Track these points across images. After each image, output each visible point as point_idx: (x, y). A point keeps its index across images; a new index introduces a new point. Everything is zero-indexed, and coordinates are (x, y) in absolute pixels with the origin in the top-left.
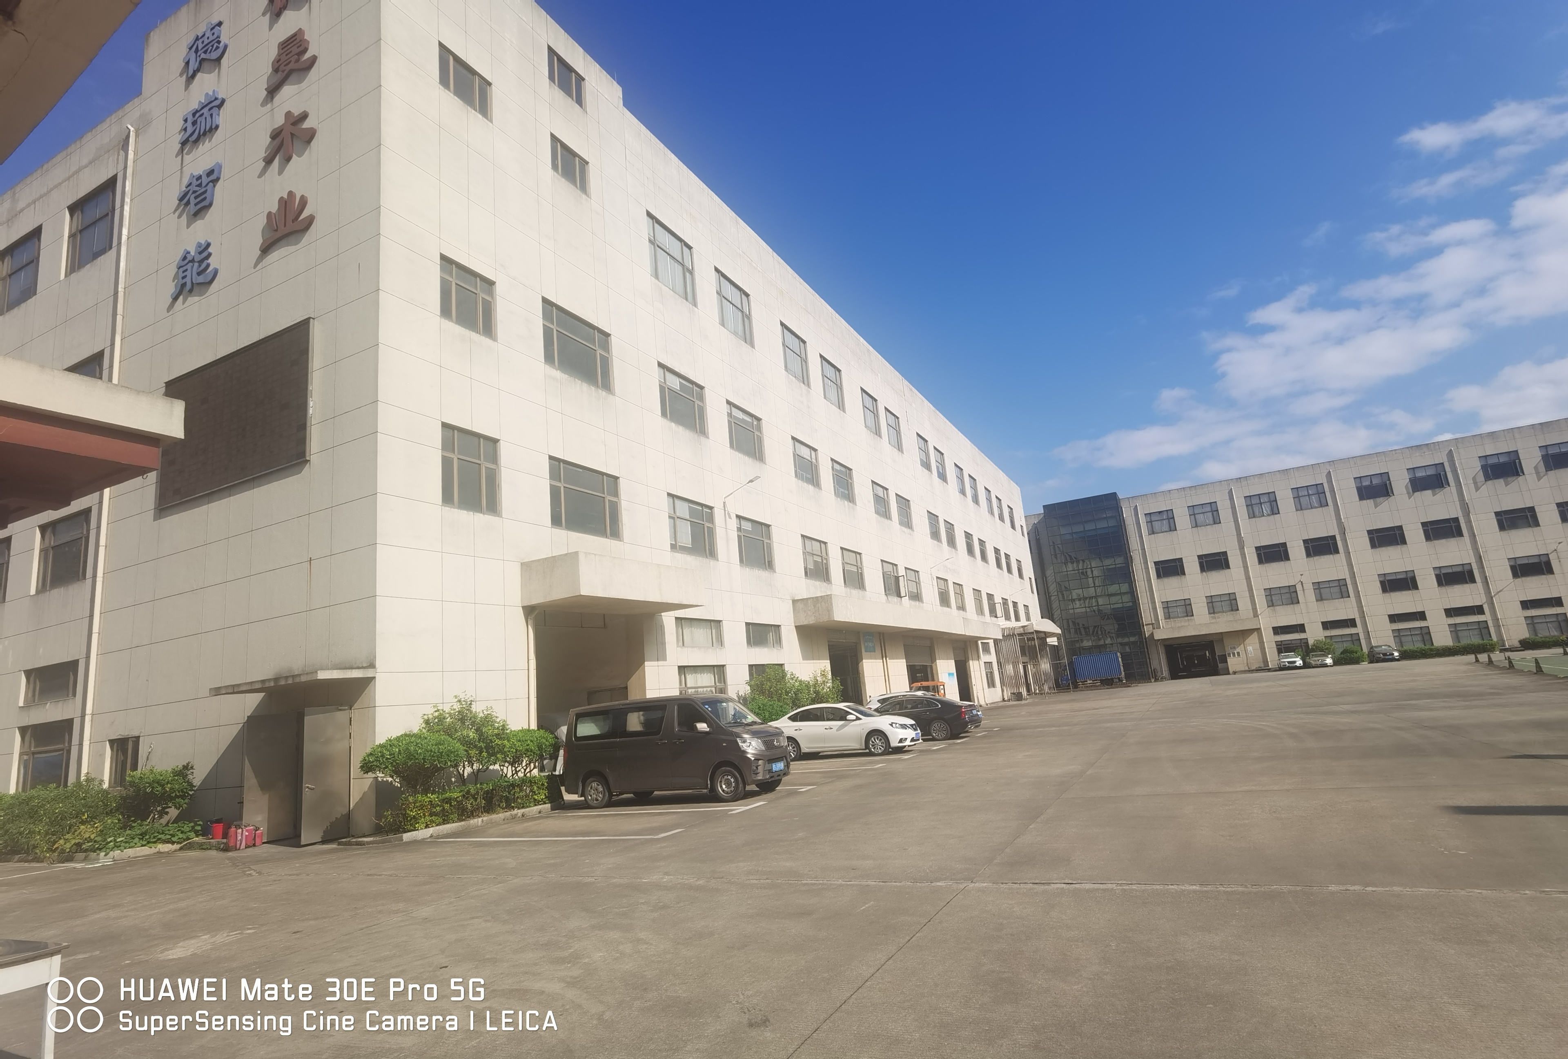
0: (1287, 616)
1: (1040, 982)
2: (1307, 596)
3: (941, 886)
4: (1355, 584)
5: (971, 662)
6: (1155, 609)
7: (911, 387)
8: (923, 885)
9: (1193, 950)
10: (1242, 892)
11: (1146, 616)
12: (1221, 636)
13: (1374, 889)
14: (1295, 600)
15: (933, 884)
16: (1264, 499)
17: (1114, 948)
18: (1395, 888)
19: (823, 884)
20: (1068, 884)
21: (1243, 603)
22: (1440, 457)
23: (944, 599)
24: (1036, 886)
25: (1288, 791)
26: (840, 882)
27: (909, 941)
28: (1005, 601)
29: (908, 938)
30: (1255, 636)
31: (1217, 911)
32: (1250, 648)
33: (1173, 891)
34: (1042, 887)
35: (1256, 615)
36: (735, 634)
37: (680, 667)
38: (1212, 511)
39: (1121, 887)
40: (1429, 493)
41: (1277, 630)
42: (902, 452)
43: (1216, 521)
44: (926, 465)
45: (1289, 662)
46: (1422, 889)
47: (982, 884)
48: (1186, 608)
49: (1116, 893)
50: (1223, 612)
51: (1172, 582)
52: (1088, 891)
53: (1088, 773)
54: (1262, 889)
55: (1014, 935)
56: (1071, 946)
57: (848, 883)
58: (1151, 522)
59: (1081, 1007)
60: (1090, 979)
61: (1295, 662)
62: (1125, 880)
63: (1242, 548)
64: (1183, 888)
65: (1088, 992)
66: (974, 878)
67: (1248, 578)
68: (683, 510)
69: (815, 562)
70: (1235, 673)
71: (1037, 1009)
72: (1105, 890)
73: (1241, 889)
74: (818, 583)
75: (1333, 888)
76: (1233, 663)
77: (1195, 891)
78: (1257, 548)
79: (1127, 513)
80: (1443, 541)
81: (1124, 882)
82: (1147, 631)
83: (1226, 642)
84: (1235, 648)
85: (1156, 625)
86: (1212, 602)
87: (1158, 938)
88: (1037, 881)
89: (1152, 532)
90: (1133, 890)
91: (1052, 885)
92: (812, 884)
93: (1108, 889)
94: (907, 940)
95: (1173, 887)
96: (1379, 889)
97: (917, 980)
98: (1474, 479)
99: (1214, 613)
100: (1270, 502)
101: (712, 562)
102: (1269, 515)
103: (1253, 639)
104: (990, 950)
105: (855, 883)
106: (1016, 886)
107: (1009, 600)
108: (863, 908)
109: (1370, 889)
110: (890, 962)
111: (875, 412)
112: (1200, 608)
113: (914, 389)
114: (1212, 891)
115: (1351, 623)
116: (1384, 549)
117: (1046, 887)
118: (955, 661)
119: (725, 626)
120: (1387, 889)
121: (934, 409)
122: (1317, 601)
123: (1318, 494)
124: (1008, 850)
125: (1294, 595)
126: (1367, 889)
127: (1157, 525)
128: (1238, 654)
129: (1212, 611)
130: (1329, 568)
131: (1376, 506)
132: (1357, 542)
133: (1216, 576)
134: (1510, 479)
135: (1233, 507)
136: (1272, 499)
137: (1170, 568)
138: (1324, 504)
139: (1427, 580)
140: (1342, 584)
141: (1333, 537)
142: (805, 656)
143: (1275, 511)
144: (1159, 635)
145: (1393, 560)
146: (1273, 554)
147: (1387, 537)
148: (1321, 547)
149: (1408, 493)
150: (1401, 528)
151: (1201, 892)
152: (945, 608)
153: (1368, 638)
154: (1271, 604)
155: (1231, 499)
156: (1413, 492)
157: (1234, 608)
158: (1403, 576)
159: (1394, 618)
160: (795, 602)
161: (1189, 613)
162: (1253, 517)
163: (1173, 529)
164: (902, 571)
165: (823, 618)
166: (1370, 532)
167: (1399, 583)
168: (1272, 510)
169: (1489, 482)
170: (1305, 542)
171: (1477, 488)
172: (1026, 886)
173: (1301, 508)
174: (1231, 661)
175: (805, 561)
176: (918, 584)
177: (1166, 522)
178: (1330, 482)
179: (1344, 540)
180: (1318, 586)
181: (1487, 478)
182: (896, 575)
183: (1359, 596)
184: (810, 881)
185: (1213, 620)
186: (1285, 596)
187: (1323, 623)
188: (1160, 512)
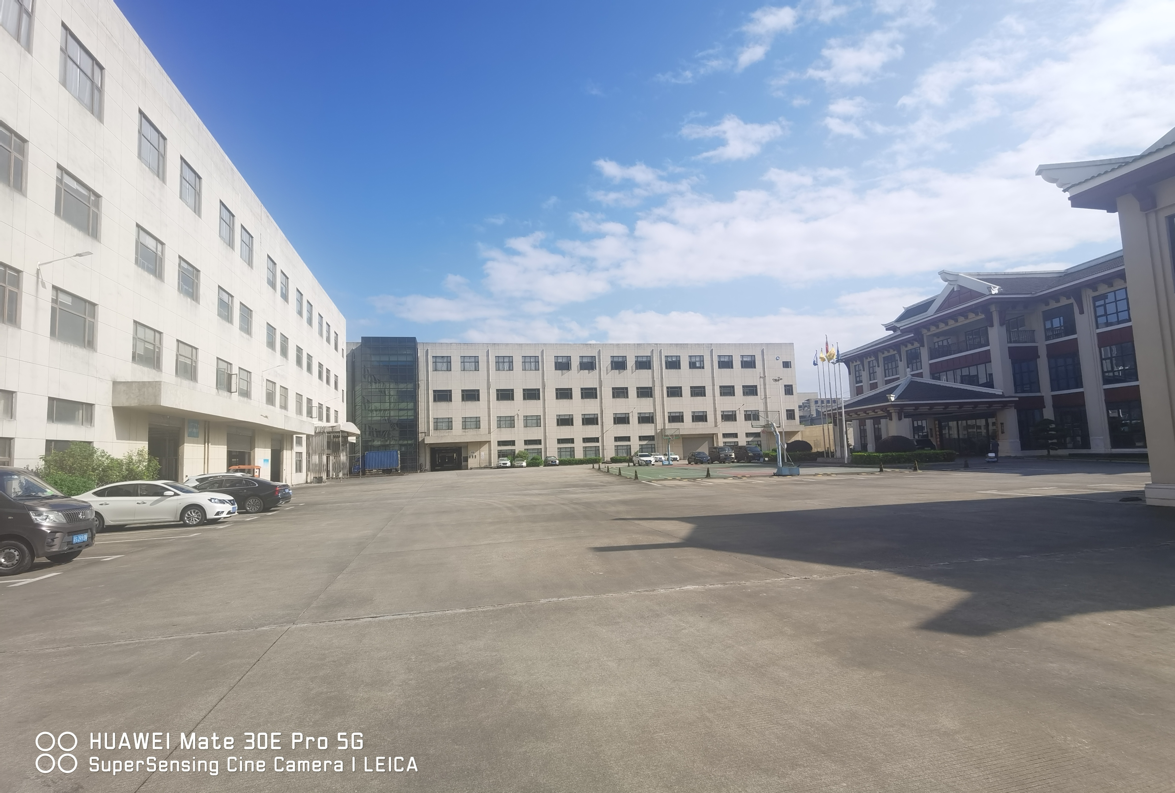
0: (506, 435)
1: (361, 695)
2: (519, 423)
3: (266, 630)
4: (545, 419)
5: (285, 452)
6: (428, 422)
7: (269, 214)
8: (249, 631)
9: (467, 653)
10: (493, 610)
11: (422, 427)
12: (467, 445)
13: (563, 599)
14: (512, 425)
15: (258, 629)
16: (506, 360)
17: (414, 660)
19: (139, 643)
20: (374, 617)
21: (484, 424)
22: (595, 353)
23: (270, 399)
24: (348, 621)
25: (511, 543)
26: (160, 638)
27: (240, 680)
28: (320, 406)
29: (238, 678)
30: (487, 445)
31: (479, 625)
32: (482, 453)
33: (449, 615)
34: (354, 622)
35: (490, 433)
36: (32, 407)
38: (475, 362)
39: (413, 616)
40: (586, 371)
41: (500, 443)
42: (252, 267)
43: (477, 369)
44: (272, 284)
45: (503, 464)
46: (586, 596)
47: (304, 625)
48: (449, 424)
49: (410, 620)
50: (471, 428)
51: (443, 405)
52: (389, 621)
53: (379, 535)
54: (504, 607)
55: (335, 662)
56: (383, 663)
57: (169, 638)
58: (436, 362)
59: (396, 707)
60: (400, 686)
61: (506, 464)
62: (415, 611)
63: (489, 389)
64: (456, 612)
65: (399, 695)
66: (296, 620)
67: (489, 409)
69: (146, 349)
70: (471, 469)
71: (362, 716)
72: (402, 619)
73: (492, 608)
74: (146, 369)
75: (543, 601)
76: (472, 462)
77: (463, 613)
78: (497, 390)
79: (421, 354)
80: (588, 400)
82: (421, 437)
83: (470, 449)
84: (474, 453)
85: (427, 434)
86: (465, 422)
87: (443, 649)
88: (349, 618)
89: (436, 370)
90: (422, 617)
91: (362, 619)
92: (127, 645)
93: (404, 618)
94: (237, 680)
95: (448, 612)
97: (252, 712)
98: (608, 368)
99: (465, 429)
100: (509, 362)
101: (11, 331)
102: (507, 370)
103: (485, 448)
104: (317, 676)
105: (177, 637)
106: (332, 623)
107: (324, 406)
108: (189, 658)
109: (561, 599)
110: (223, 701)
111: (231, 226)
112: (457, 425)
113: (270, 217)
114: (474, 612)
115: (538, 442)
116: (562, 400)
117: (357, 621)
118: (272, 450)
119: (20, 398)
120: (569, 598)
122: (524, 427)
123: (535, 362)
124: (321, 596)
125: (512, 422)
126: (559, 599)
127: (439, 365)
128: (475, 456)
129: (465, 427)
130: (533, 408)
131: (562, 375)
132: (550, 394)
133: (470, 404)
134: (621, 371)
135: (488, 362)
136: (511, 361)
137: (443, 396)
138: (538, 369)
139: (578, 421)
140: (538, 418)
141: (539, 390)
142: (120, 437)
143: (511, 369)
144: (428, 441)
145: (564, 408)
146: (505, 395)
147: (564, 394)
148: (531, 394)
149: (578, 370)
150: (571, 389)
151: (468, 613)
152: (270, 406)
153: (546, 452)
154: (499, 426)
155: (488, 356)
156: (580, 370)
157: (478, 427)
158: (567, 417)
159: (560, 441)
160: (115, 383)
161: (450, 427)
162: (498, 369)
163: (449, 369)
164: (235, 370)
165: (148, 402)
166: (557, 389)
167: (565, 421)
168: (509, 367)
169: (613, 371)
170: (524, 390)
171: (607, 373)
172: (340, 622)
173: (524, 369)
174: (470, 461)
175: (135, 346)
176: (249, 383)
177: (445, 364)
178: (542, 356)
179: (544, 392)
180: (526, 418)
181: (612, 369)
182: (230, 373)
183: (545, 426)
184: (122, 642)
185: (464, 434)
186: (508, 422)
187: (525, 441)
188: (443, 357)
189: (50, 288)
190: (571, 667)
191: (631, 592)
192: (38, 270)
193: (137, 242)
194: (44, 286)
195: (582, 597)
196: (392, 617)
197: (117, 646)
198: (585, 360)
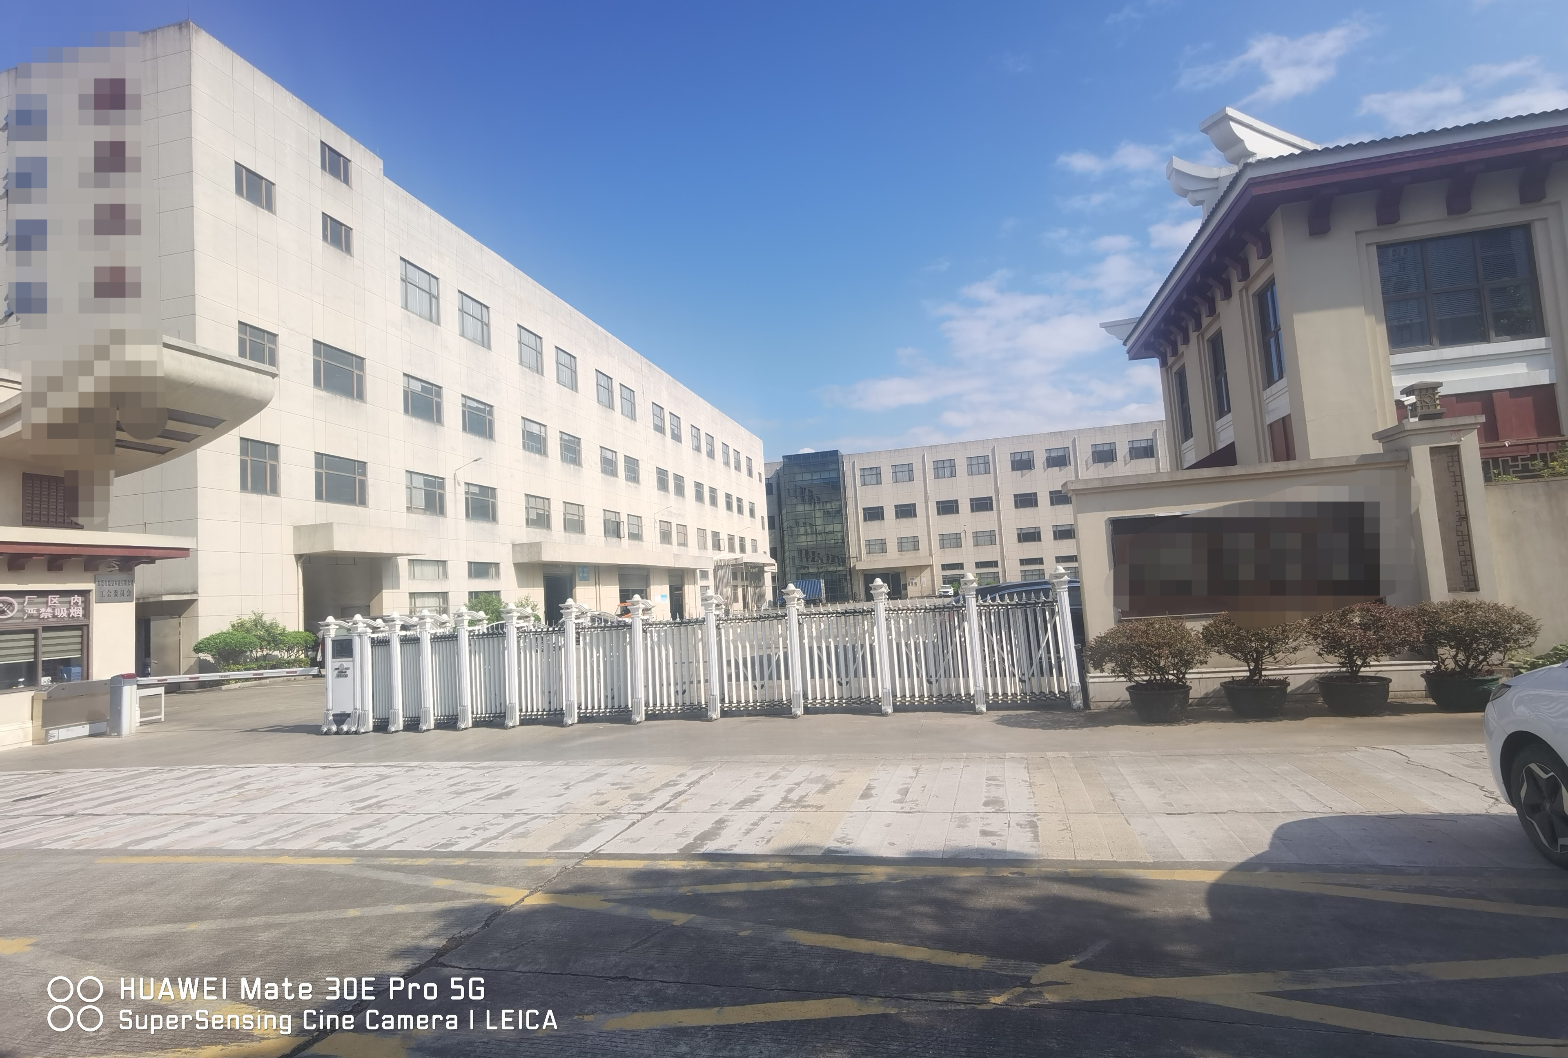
2: (968, 541)
4: (1001, 534)
5: (686, 587)
6: (860, 545)
7: (650, 363)
11: (853, 552)
12: (905, 569)
14: (959, 545)
16: (947, 464)
21: (923, 545)
22: (1068, 443)
23: (666, 537)
28: (731, 538)
30: (929, 570)
32: (924, 580)
35: (931, 555)
36: (458, 570)
37: (410, 593)
38: (909, 471)
40: (1057, 469)
41: (945, 567)
42: (635, 420)
43: (911, 479)
44: (660, 429)
45: (944, 592)
48: (882, 546)
50: (908, 551)
51: (874, 524)
58: (864, 475)
61: (948, 592)
63: (926, 502)
67: (928, 526)
68: (419, 482)
69: (537, 514)
70: (911, 598)
74: (538, 530)
76: (911, 590)
78: (938, 503)
79: (847, 468)
80: (1061, 506)
82: (853, 562)
83: (909, 574)
84: (913, 579)
85: (859, 559)
86: (901, 543)
89: (864, 484)
98: (1086, 461)
99: (902, 551)
100: (951, 467)
101: (441, 519)
102: (949, 477)
103: (926, 573)
107: (736, 537)
111: (610, 389)
112: (892, 546)
113: (652, 365)
115: (995, 564)
116: (1023, 509)
118: (671, 587)
119: (450, 565)
121: (673, 379)
122: (974, 546)
123: (985, 463)
125: (959, 540)
127: (868, 478)
128: (916, 583)
129: (901, 549)
130: (985, 521)
131: (1022, 476)
132: (1006, 503)
133: (906, 522)
134: (1108, 463)
135: (924, 469)
136: (953, 465)
137: (874, 514)
138: (988, 472)
139: (1047, 535)
140: (992, 534)
141: (991, 498)
142: (521, 585)
143: (953, 475)
144: (860, 566)
145: (1028, 518)
146: (948, 508)
147: (1026, 501)
148: (982, 505)
149: (1044, 468)
150: (1035, 494)
152: (665, 546)
153: (1005, 576)
154: (942, 547)
155: (924, 462)
156: (1048, 467)
157: (916, 548)
158: (1033, 531)
159: (1023, 562)
160: (514, 545)
161: (884, 550)
162: (937, 476)
163: (879, 482)
164: (624, 518)
165: (535, 559)
166: (1015, 496)
167: (1029, 536)
168: (951, 473)
169: (1095, 464)
170: (971, 500)
171: (1087, 469)
173: (971, 473)
174: (910, 588)
175: (528, 513)
176: (640, 526)
177: (874, 476)
178: (994, 455)
179: (998, 501)
180: (976, 535)
181: (1094, 462)
182: (618, 520)
183: (1002, 544)
185: (901, 557)
186: (952, 541)
187: (976, 563)
188: (871, 468)
189: (463, 484)
192: (455, 474)
193: (523, 432)
194: (459, 485)
198: (1054, 454)
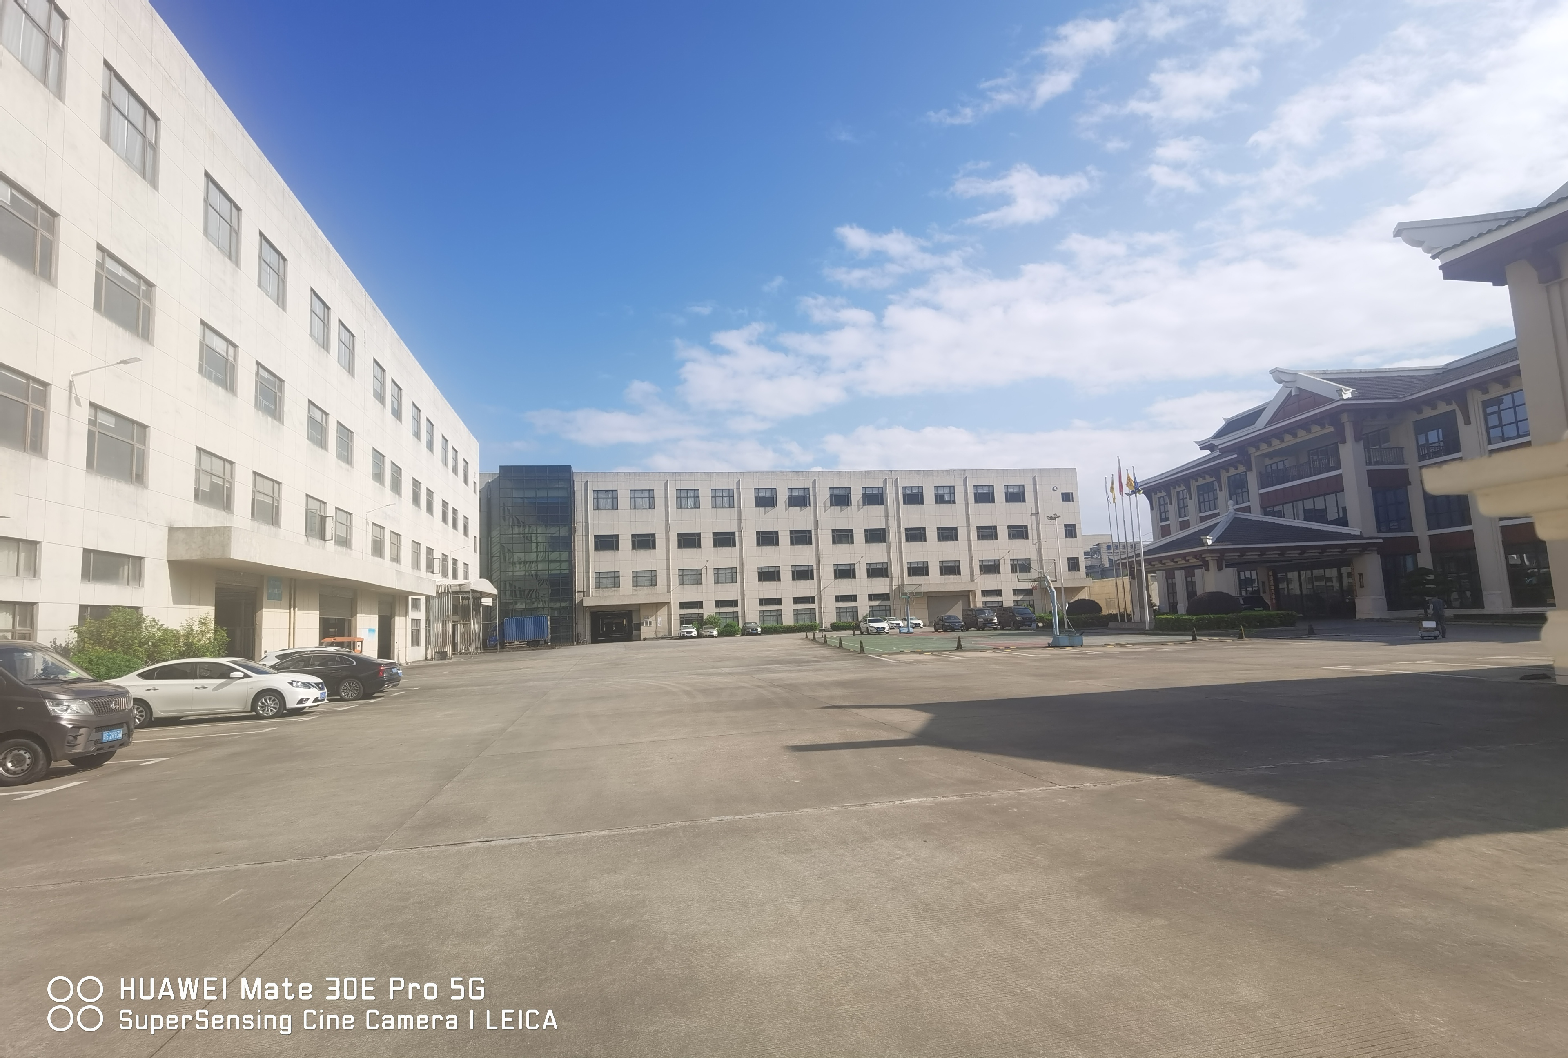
0: (691, 594)
1: (448, 950)
2: (708, 578)
3: (338, 859)
4: (742, 572)
5: (397, 618)
6: (588, 578)
7: (375, 305)
8: (314, 860)
9: (600, 892)
10: (643, 832)
11: (579, 585)
12: (639, 607)
13: (741, 817)
14: (699, 581)
15: (327, 858)
16: (691, 494)
17: (527, 901)
18: (755, 815)
19: (167, 877)
20: (484, 842)
21: (661, 580)
22: (809, 484)
23: (377, 548)
24: (447, 848)
26: (196, 871)
27: (289, 929)
28: (445, 558)
29: (288, 926)
30: (665, 608)
31: (622, 852)
32: (660, 619)
33: (585, 838)
34: (456, 848)
35: (669, 591)
36: (61, 562)
38: (649, 498)
39: (536, 840)
40: (797, 508)
41: (683, 605)
42: (353, 376)
43: (651, 507)
44: (380, 397)
45: (687, 633)
46: (772, 813)
47: (388, 852)
48: (615, 580)
49: (531, 845)
50: (644, 586)
51: (607, 555)
52: (503, 847)
53: (509, 730)
54: (660, 828)
55: (422, 903)
56: (484, 905)
57: (208, 871)
58: (597, 498)
59: (491, 967)
60: (502, 937)
61: (691, 632)
62: (540, 832)
63: (667, 533)
64: (594, 834)
65: (499, 950)
66: (380, 846)
67: (668, 559)
69: (213, 484)
70: (645, 639)
72: (521, 844)
73: (642, 830)
74: (212, 511)
75: (713, 820)
76: (646, 631)
77: (604, 836)
78: (679, 535)
79: (578, 487)
80: (800, 546)
81: (540, 834)
82: (578, 597)
83: (643, 613)
84: (648, 618)
85: (586, 593)
86: (637, 577)
87: (570, 885)
88: (451, 843)
89: (597, 508)
90: (548, 841)
91: (467, 844)
92: (150, 879)
93: (523, 843)
94: (286, 929)
95: (584, 834)
96: (744, 817)
97: (296, 975)
98: (825, 504)
99: (637, 586)
100: (694, 497)
101: (35, 460)
102: (692, 508)
103: (664, 611)
104: (393, 924)
105: (217, 869)
106: (427, 849)
107: (449, 558)
108: (227, 898)
109: (737, 817)
110: (261, 959)
111: (326, 322)
112: (626, 581)
113: (377, 309)
114: (618, 834)
115: (734, 603)
116: (764, 547)
117: (460, 847)
118: (379, 616)
119: (45, 550)
120: (750, 816)
121: (398, 337)
122: (715, 583)
123: (729, 496)
124: (419, 813)
125: (699, 577)
126: (736, 818)
127: (602, 502)
128: (650, 623)
129: (636, 584)
130: (727, 557)
131: (765, 513)
132: (749, 539)
133: (643, 554)
134: (843, 507)
135: (666, 497)
136: (696, 495)
137: (607, 543)
138: (732, 506)
139: (786, 575)
140: (733, 571)
141: (734, 533)
142: (177, 600)
143: (697, 506)
144: (588, 602)
145: (769, 557)
146: (689, 541)
147: (768, 539)
148: (724, 540)
149: (786, 507)
150: (777, 532)
151: (609, 836)
152: (376, 558)
153: (744, 616)
154: (682, 583)
155: (666, 489)
156: (789, 506)
157: (653, 583)
158: (773, 570)
159: (763, 602)
160: (172, 530)
161: (616, 585)
162: (679, 506)
163: (615, 507)
164: (331, 511)
165: (214, 554)
166: (758, 533)
167: (769, 575)
168: (695, 504)
169: (832, 507)
170: (714, 534)
171: (825, 511)
172: (438, 849)
173: (715, 506)
174: (643, 629)
175: (198, 481)
176: (349, 527)
177: (610, 500)
178: (738, 488)
179: (741, 537)
180: (717, 571)
181: (832, 504)
182: (323, 514)
183: (742, 583)
184: (146, 876)
185: (635, 593)
186: (693, 577)
187: (716, 601)
188: (607, 491)
189: (86, 405)
190: (738, 911)
191: (834, 808)
192: (71, 382)
193: (201, 344)
194: (78, 403)
195: (767, 814)
196: (507, 842)
197: (137, 881)
198: (795, 493)
